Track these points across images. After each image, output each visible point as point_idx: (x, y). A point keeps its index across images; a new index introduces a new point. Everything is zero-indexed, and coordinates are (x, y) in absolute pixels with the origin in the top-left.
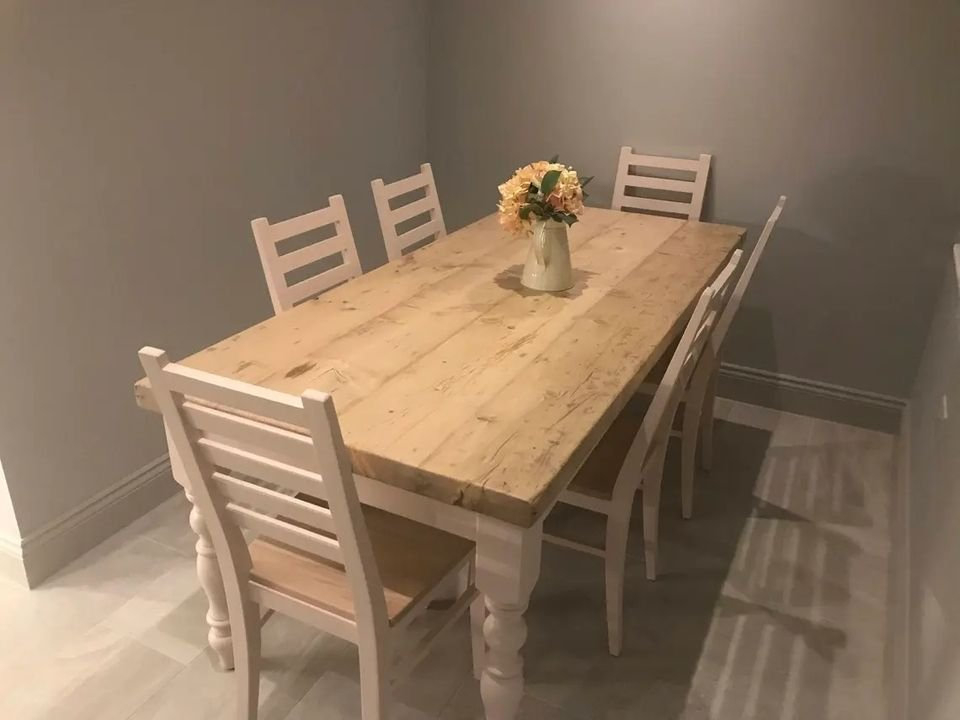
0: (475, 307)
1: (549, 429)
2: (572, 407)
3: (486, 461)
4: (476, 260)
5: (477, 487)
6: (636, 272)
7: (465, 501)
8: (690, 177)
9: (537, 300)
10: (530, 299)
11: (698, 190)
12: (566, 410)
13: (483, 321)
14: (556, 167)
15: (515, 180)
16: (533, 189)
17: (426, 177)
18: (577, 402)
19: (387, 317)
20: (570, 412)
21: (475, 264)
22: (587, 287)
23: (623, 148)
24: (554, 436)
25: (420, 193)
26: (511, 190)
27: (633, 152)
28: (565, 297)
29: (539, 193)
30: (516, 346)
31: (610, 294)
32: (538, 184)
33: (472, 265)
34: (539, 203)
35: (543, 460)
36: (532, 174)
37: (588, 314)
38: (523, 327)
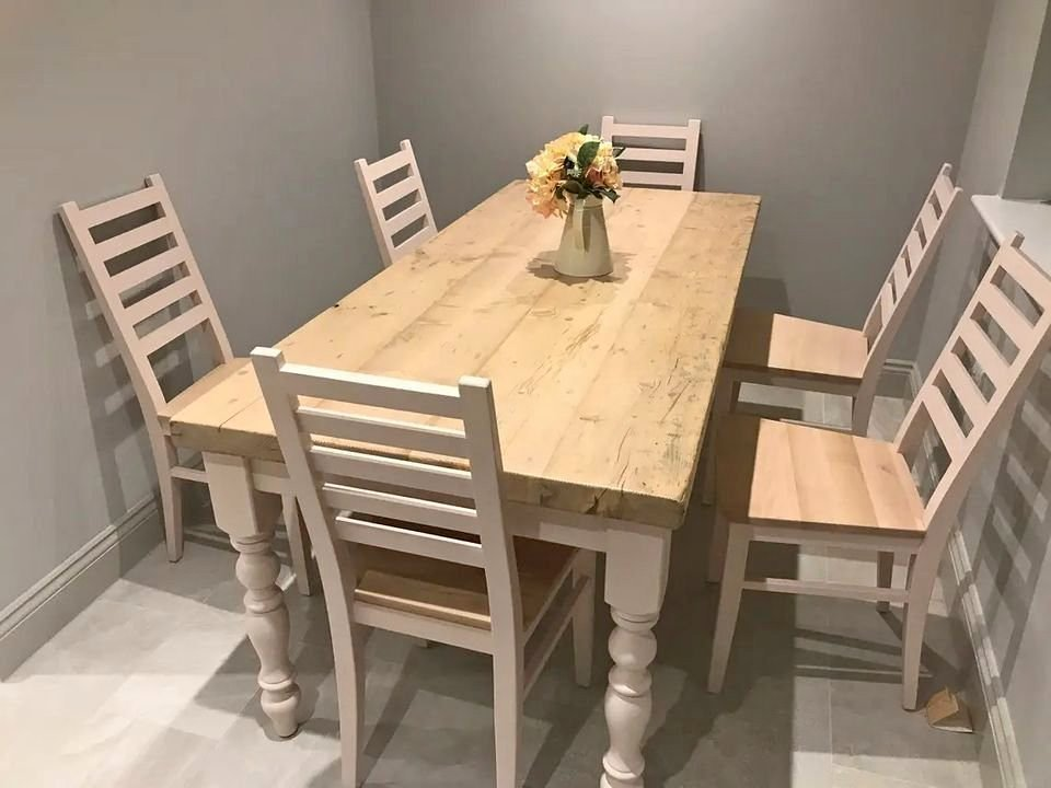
0: (521, 300)
1: (662, 422)
2: (675, 397)
3: (612, 463)
4: (494, 250)
5: (616, 492)
6: (669, 250)
7: (601, 508)
8: (680, 145)
9: (581, 288)
10: (576, 286)
11: (688, 158)
12: (668, 401)
13: (535, 314)
16: (568, 163)
17: (405, 156)
18: (679, 390)
19: (425, 320)
20: (675, 403)
21: (495, 254)
22: (629, 270)
23: (604, 118)
24: (672, 429)
25: (402, 173)
26: (542, 165)
27: (615, 122)
28: (608, 281)
29: (576, 168)
30: (584, 338)
31: (653, 276)
32: (574, 158)
33: (491, 256)
34: (576, 179)
35: (672, 453)
36: (569, 145)
37: (643, 298)
38: (583, 318)
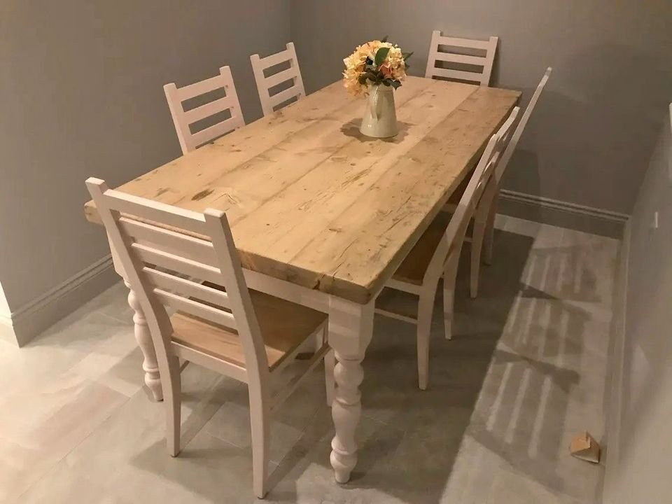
0: (327, 149)
1: (380, 237)
2: (396, 221)
3: (335, 259)
4: (327, 115)
5: (330, 277)
6: (443, 123)
7: (320, 287)
8: (483, 54)
9: (371, 144)
10: (367, 143)
11: (488, 63)
12: (391, 223)
13: (333, 159)
14: (385, 45)
15: (356, 54)
16: (369, 61)
17: (290, 53)
18: (400, 218)
19: (264, 157)
20: (395, 225)
21: (326, 118)
22: (407, 134)
23: (434, 32)
24: (383, 242)
25: (286, 65)
26: (353, 62)
27: (441, 35)
28: (392, 142)
29: (374, 64)
30: (357, 178)
31: (424, 140)
32: (373, 58)
33: (323, 119)
34: (373, 72)
35: (375, 258)
36: (368, 50)
37: (408, 154)
38: (362, 164)
